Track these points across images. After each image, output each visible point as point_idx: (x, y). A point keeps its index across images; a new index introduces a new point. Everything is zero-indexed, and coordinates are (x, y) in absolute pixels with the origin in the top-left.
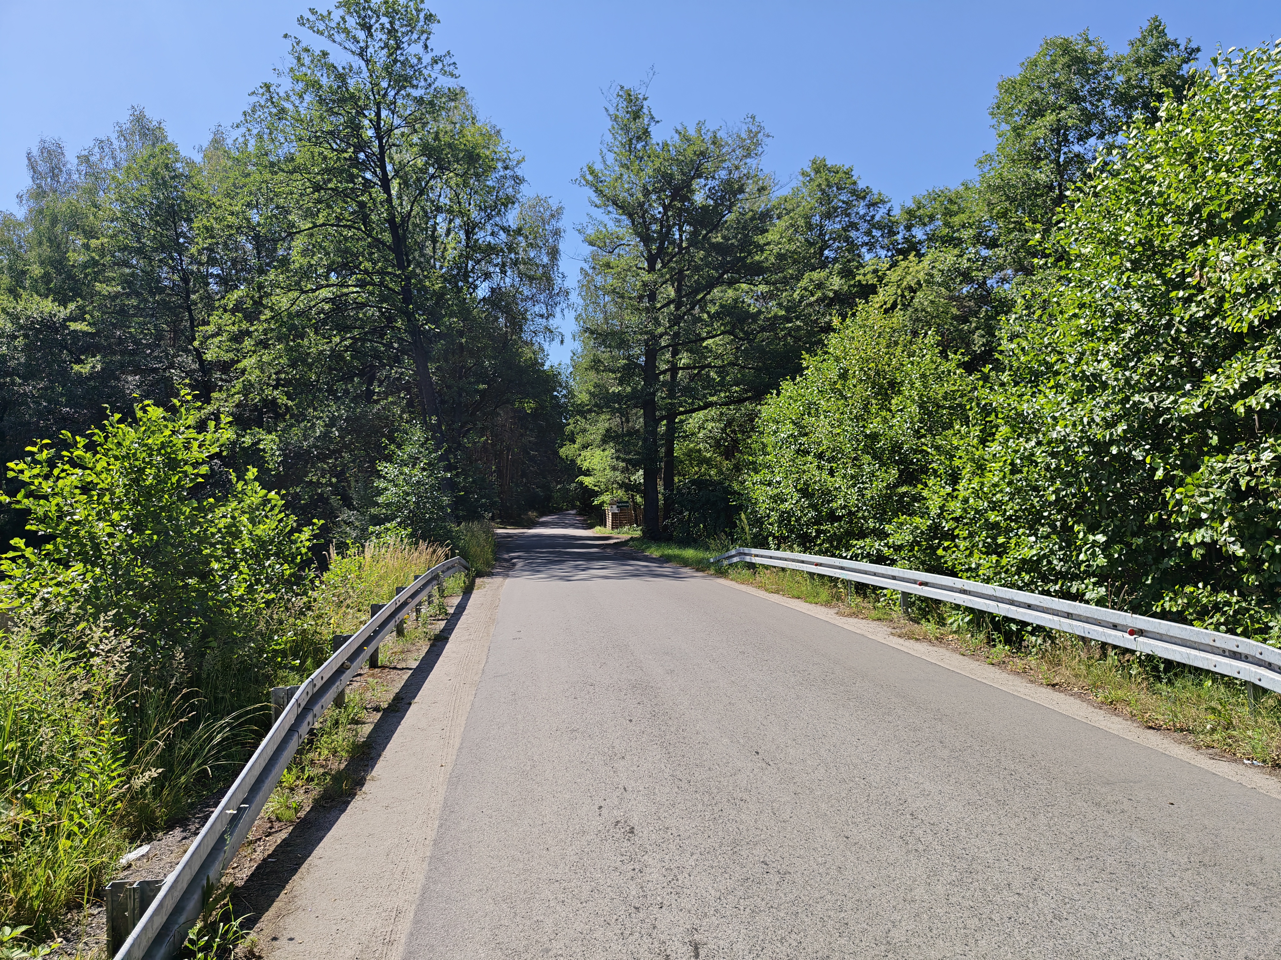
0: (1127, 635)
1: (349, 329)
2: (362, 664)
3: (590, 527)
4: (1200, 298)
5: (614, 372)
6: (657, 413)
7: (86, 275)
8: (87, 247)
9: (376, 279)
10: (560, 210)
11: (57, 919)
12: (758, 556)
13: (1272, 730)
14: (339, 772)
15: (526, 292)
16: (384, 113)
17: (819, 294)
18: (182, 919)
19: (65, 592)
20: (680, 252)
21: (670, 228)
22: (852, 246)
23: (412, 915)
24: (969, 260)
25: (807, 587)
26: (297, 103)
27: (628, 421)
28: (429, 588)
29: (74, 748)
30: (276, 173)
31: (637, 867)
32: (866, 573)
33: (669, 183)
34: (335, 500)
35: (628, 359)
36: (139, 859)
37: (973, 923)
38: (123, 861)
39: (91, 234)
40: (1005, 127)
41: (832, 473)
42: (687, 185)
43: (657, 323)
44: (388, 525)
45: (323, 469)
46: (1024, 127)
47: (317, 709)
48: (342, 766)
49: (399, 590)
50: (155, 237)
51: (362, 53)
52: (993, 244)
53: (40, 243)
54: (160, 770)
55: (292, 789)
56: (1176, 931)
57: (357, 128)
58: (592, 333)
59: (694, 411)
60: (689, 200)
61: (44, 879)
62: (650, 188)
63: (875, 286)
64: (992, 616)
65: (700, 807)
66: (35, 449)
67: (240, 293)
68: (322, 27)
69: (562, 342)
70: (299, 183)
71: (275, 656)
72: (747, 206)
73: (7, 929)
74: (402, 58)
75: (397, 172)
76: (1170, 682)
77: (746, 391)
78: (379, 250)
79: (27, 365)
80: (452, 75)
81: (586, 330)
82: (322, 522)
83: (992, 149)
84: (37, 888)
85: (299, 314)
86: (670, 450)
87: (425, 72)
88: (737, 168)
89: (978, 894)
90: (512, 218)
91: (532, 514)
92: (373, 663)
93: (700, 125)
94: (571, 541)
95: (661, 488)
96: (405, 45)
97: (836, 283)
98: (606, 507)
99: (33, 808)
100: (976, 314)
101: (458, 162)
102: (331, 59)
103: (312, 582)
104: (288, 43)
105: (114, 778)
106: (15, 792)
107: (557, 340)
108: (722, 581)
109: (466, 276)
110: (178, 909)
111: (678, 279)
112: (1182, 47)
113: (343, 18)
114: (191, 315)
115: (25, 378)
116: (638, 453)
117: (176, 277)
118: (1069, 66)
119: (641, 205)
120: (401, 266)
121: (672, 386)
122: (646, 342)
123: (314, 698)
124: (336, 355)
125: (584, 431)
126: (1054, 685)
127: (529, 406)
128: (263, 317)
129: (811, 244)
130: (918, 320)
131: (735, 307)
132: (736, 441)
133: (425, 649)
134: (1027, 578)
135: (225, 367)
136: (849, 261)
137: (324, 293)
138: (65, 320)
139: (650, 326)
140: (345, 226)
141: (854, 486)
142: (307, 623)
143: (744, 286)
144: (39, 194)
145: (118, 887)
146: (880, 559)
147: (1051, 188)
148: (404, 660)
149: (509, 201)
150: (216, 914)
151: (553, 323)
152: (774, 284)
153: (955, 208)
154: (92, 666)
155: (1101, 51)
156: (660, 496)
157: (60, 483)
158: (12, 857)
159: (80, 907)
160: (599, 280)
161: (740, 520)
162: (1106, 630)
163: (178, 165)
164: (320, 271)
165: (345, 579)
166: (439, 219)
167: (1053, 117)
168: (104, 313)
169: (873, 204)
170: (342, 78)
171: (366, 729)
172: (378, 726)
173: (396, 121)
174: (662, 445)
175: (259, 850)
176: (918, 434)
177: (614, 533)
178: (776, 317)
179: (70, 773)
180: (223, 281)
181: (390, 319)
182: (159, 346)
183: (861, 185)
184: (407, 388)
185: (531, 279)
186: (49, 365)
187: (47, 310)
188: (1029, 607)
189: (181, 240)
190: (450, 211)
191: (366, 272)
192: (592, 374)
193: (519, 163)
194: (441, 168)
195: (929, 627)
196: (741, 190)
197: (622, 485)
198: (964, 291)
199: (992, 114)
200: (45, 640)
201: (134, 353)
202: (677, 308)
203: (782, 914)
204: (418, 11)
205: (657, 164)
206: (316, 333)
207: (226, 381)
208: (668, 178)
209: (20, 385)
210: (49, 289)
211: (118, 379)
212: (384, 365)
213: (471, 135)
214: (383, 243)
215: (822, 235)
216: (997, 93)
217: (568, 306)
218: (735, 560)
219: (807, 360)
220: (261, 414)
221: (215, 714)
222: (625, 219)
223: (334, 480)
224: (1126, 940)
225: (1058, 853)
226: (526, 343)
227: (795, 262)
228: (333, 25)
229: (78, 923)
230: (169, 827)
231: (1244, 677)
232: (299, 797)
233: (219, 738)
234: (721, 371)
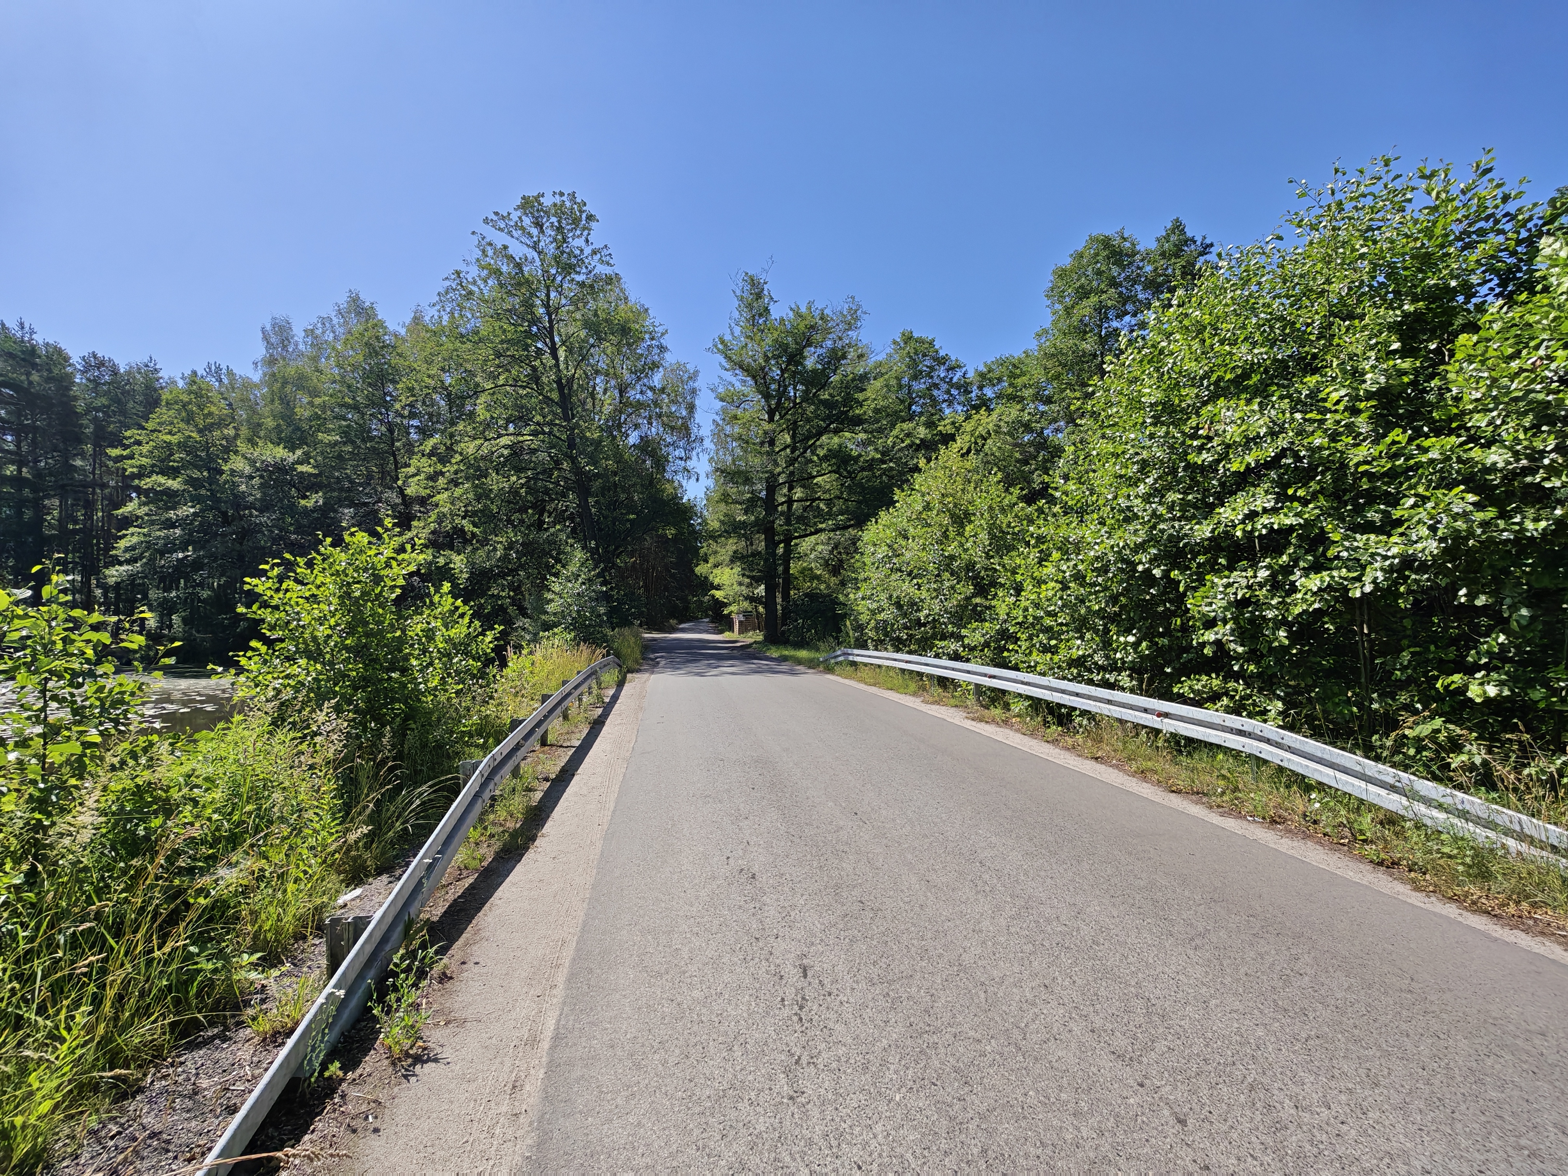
0: (1155, 717)
1: (525, 469)
2: (534, 742)
3: (721, 632)
4: (1209, 445)
5: (740, 504)
6: (776, 538)
7: (311, 427)
8: (311, 403)
9: (547, 430)
10: (696, 373)
11: (286, 948)
12: (860, 656)
13: (1271, 793)
14: (515, 830)
15: (668, 440)
16: (553, 295)
17: (907, 442)
18: (388, 948)
19: (292, 683)
20: (794, 407)
21: (786, 387)
22: (934, 401)
23: (574, 944)
24: (1029, 414)
25: (899, 680)
26: (482, 286)
27: (752, 544)
28: (589, 681)
29: (301, 810)
30: (464, 343)
31: (758, 906)
32: (946, 668)
33: (785, 351)
34: (512, 610)
35: (752, 493)
36: (353, 900)
37: (1029, 948)
38: (340, 902)
39: (314, 393)
40: (1059, 307)
41: (919, 587)
42: (800, 352)
43: (776, 464)
44: (556, 630)
45: (503, 585)
46: (1073, 307)
47: (497, 778)
48: (518, 825)
49: (564, 683)
50: (367, 396)
51: (535, 246)
52: (1049, 401)
53: (273, 401)
54: (370, 828)
55: (477, 844)
56: (1191, 952)
57: (529, 306)
58: (722, 472)
59: (806, 536)
60: (802, 364)
61: (275, 916)
62: (770, 355)
63: (954, 435)
64: (1048, 703)
65: (809, 857)
66: (266, 567)
67: (435, 441)
68: (502, 226)
69: (697, 480)
70: (485, 351)
71: (464, 737)
72: (849, 369)
73: (245, 956)
74: (567, 250)
75: (563, 343)
76: (1189, 754)
77: (850, 520)
78: (548, 405)
79: (262, 500)
80: (608, 264)
81: (717, 470)
82: (502, 627)
83: (1047, 325)
84: (270, 923)
85: (483, 458)
86: (787, 568)
87: (586, 261)
88: (840, 339)
89: (1033, 925)
90: (657, 380)
91: (673, 622)
92: (544, 742)
93: (810, 304)
94: (704, 644)
95: (779, 600)
96: (570, 240)
97: (922, 432)
98: (733, 616)
99: (267, 858)
100: (1035, 458)
101: (613, 334)
102: (511, 251)
103: (494, 676)
104: (475, 239)
105: (332, 834)
106: (252, 846)
107: (694, 478)
108: (830, 677)
109: (619, 426)
110: (385, 939)
111: (793, 428)
112: (1199, 243)
113: (520, 218)
114: (395, 459)
115: (261, 511)
116: (760, 571)
117: (383, 429)
118: (1109, 258)
119: (762, 369)
120: (566, 418)
121: (788, 516)
122: (767, 479)
123: (495, 770)
124: (514, 492)
125: (716, 552)
126: (1097, 759)
127: (670, 532)
128: (454, 461)
129: (902, 402)
130: (988, 462)
131: (840, 451)
132: (841, 561)
133: (586, 731)
134: (1075, 671)
135: (422, 501)
136: (932, 415)
137: (505, 441)
138: (293, 464)
139: (770, 467)
140: (521, 386)
141: (937, 597)
142: (490, 710)
143: (847, 434)
144: (271, 361)
145: (336, 921)
146: (956, 657)
147: (1095, 356)
148: (569, 740)
149: (655, 366)
150: (416, 943)
151: (690, 464)
152: (871, 432)
153: (1018, 371)
154: (315, 744)
155: (1133, 245)
156: (779, 607)
157: (288, 595)
158: (250, 898)
159: (304, 938)
160: (728, 429)
161: (845, 625)
162: (1137, 713)
163: (387, 337)
164: (501, 422)
165: (520, 675)
166: (598, 381)
167: (1096, 299)
168: (325, 458)
169: (952, 369)
170: (519, 266)
171: (538, 795)
172: (547, 794)
173: (563, 301)
174: (780, 565)
175: (450, 892)
176: (988, 557)
177: (741, 638)
178: (873, 459)
179: (297, 830)
180: (421, 430)
181: (557, 463)
182: (369, 484)
183: (942, 353)
184: (571, 518)
185: (673, 428)
186: (281, 500)
187: (278, 455)
188: (1077, 695)
189: (388, 398)
190: (607, 375)
191: (538, 424)
192: (722, 506)
193: (663, 334)
194: (600, 339)
195: (997, 712)
196: (844, 357)
197: (746, 598)
198: (1026, 439)
199: (1047, 296)
200: (277, 722)
201: (349, 490)
202: (792, 452)
203: (875, 943)
204: (581, 212)
205: (776, 335)
206: (497, 474)
207: (424, 513)
208: (784, 347)
209: (257, 516)
210: (280, 439)
211: (336, 511)
212: (553, 500)
213: (623, 313)
214: (552, 400)
215: (910, 393)
216: (1052, 278)
217: (703, 450)
218: (841, 659)
219: (898, 495)
220: (452, 539)
221: (416, 783)
222: (750, 381)
223: (512, 594)
224: (1151, 961)
225: (1098, 892)
226: (668, 481)
227: (888, 415)
228: (512, 223)
229: (303, 952)
230: (379, 872)
231: (1247, 750)
232: (483, 850)
233: (418, 802)
234: (829, 502)
